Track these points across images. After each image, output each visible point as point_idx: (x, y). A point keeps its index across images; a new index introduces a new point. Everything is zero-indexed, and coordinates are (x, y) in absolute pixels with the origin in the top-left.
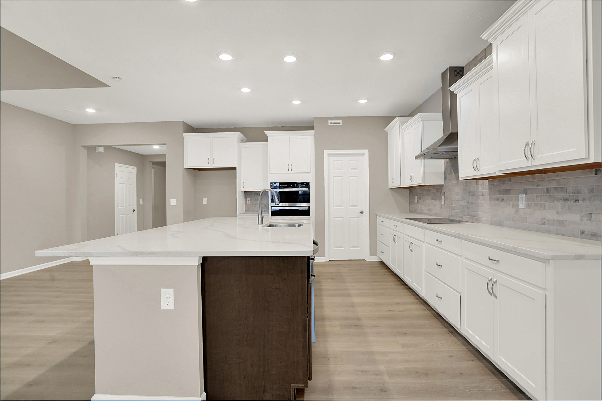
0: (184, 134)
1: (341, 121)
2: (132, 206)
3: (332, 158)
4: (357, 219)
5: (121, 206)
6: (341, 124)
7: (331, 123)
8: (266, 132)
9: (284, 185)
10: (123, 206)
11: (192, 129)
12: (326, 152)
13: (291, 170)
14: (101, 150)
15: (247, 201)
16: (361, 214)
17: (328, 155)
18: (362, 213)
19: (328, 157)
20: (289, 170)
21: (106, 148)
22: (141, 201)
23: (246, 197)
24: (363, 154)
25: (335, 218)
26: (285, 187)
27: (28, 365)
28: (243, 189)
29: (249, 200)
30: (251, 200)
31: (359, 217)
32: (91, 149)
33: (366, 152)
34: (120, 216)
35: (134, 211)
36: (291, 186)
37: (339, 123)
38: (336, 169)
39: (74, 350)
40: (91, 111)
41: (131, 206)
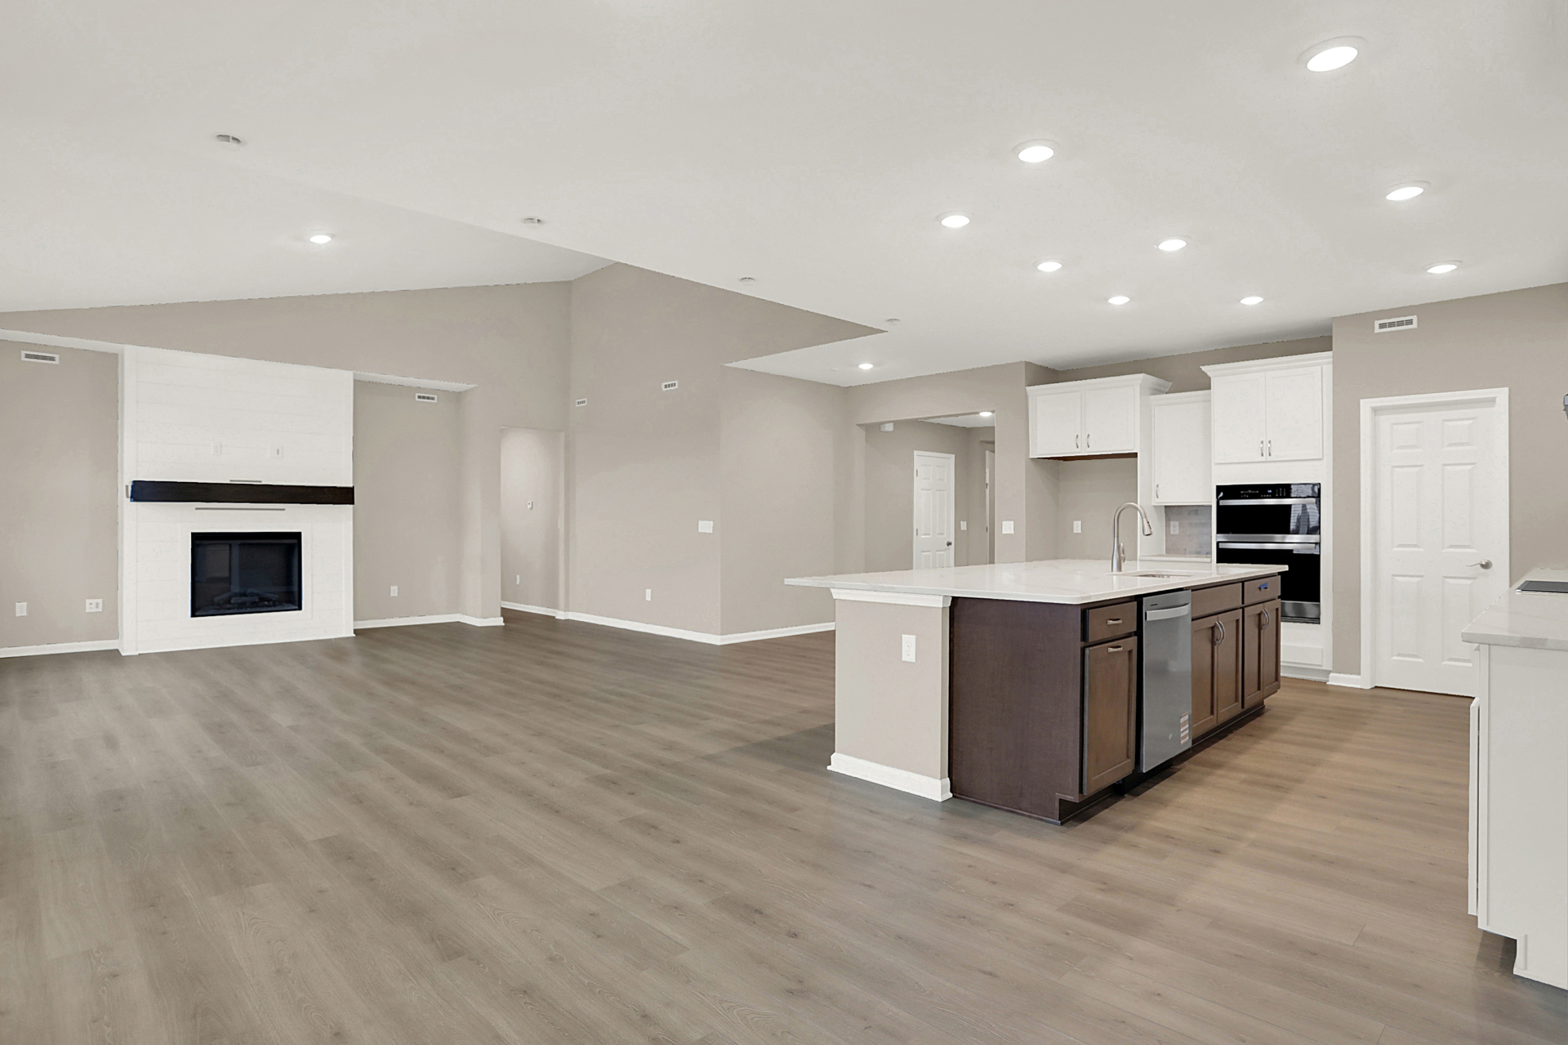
0: (1029, 389)
1: (1414, 318)
2: (945, 536)
3: (1385, 420)
4: (1468, 582)
5: (924, 534)
6: (1415, 325)
7: (1382, 326)
8: (1204, 368)
9: (1250, 491)
10: (929, 534)
11: (1049, 374)
12: (1366, 405)
13: (1270, 455)
14: (889, 428)
15: (1172, 528)
16: (1483, 570)
17: (1376, 411)
18: (1486, 566)
19: (1375, 415)
20: (1264, 454)
21: (897, 424)
22: (964, 526)
23: (1168, 520)
24: (1492, 401)
25: (1396, 578)
26: (1252, 497)
27: (779, 725)
28: (1157, 500)
29: (1175, 528)
30: (1181, 526)
31: (1475, 578)
32: (872, 429)
33: (1502, 395)
34: (923, 554)
35: (949, 544)
36: (1269, 494)
37: (1410, 322)
38: (1400, 447)
39: (825, 724)
40: (866, 367)
41: (943, 534)
